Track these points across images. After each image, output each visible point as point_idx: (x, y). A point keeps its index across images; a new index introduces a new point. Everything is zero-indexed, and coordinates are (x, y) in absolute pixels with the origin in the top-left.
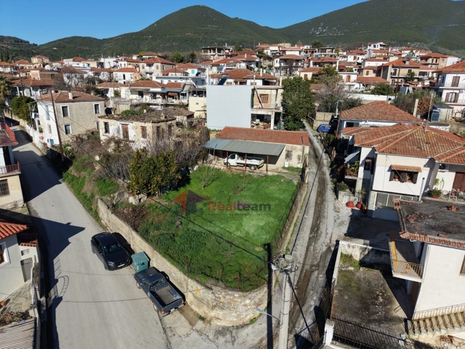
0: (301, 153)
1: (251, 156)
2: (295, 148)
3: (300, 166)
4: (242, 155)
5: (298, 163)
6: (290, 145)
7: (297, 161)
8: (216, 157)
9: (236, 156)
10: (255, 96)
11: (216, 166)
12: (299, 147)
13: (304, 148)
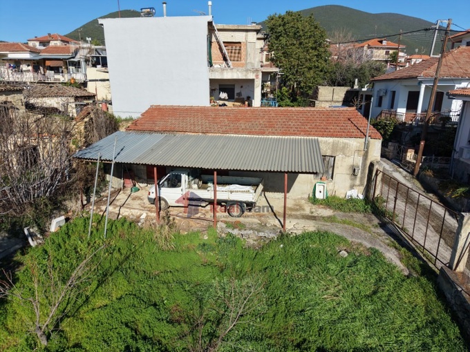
0: (359, 161)
1: (227, 176)
2: (344, 149)
3: (358, 193)
4: (201, 175)
5: (352, 187)
6: (331, 140)
7: (348, 182)
8: (129, 183)
9: (184, 177)
10: (215, 45)
11: (125, 212)
12: (355, 143)
13: (367, 146)
